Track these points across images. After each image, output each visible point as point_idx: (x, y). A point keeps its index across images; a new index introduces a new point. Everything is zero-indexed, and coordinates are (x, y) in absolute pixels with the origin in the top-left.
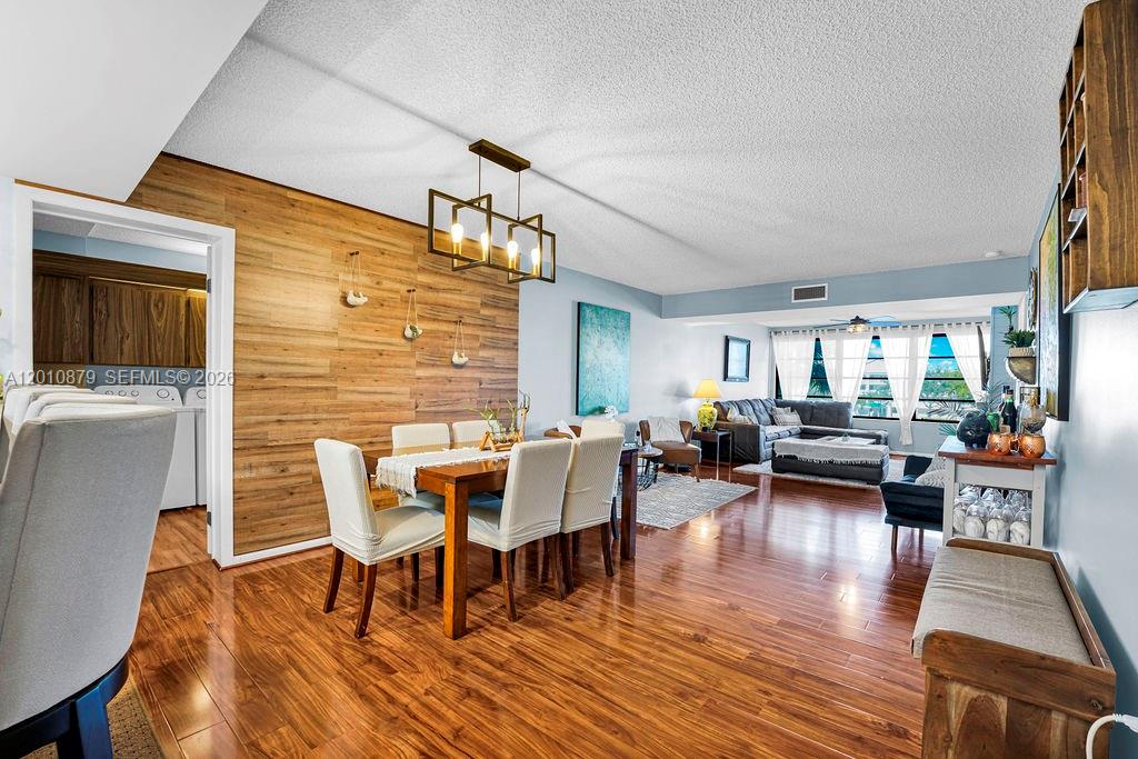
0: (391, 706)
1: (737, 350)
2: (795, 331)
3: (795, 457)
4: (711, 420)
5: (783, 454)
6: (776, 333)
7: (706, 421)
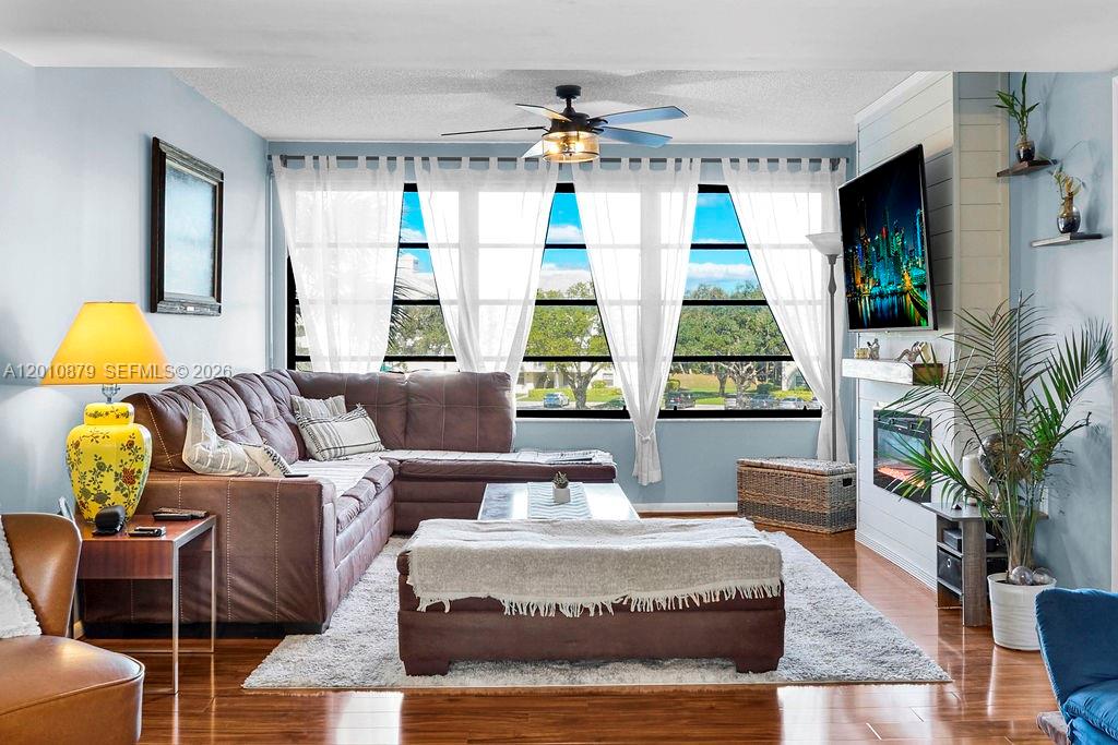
1: (186, 207)
2: (346, 156)
3: (493, 606)
4: (129, 477)
5: (447, 596)
6: (285, 160)
7: (108, 483)
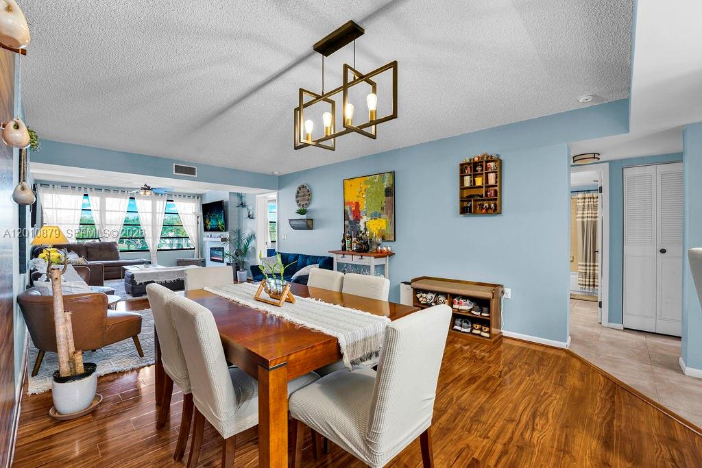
0: (510, 452)
2: (64, 186)
